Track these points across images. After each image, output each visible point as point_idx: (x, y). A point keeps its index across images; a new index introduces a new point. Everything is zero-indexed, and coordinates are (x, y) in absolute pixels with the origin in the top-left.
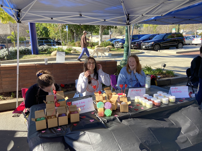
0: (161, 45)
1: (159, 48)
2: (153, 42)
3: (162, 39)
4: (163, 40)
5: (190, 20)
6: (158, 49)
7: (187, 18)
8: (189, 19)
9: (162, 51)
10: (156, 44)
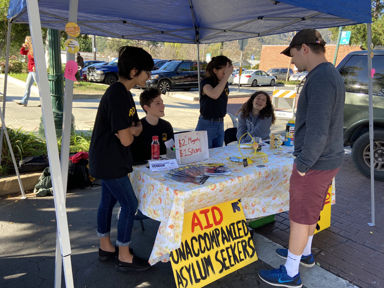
0: (173, 82)
1: (168, 88)
2: (157, 76)
3: (175, 71)
4: (175, 73)
5: (163, 32)
6: (167, 90)
7: (156, 29)
8: (162, 30)
9: (172, 94)
10: (162, 80)
